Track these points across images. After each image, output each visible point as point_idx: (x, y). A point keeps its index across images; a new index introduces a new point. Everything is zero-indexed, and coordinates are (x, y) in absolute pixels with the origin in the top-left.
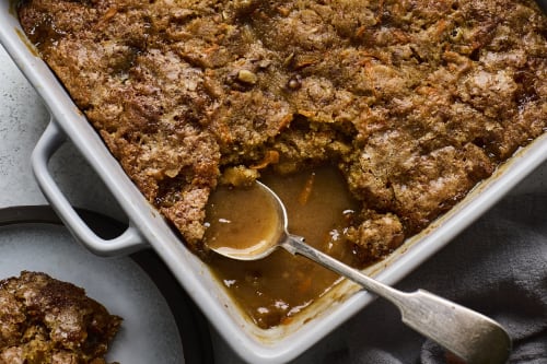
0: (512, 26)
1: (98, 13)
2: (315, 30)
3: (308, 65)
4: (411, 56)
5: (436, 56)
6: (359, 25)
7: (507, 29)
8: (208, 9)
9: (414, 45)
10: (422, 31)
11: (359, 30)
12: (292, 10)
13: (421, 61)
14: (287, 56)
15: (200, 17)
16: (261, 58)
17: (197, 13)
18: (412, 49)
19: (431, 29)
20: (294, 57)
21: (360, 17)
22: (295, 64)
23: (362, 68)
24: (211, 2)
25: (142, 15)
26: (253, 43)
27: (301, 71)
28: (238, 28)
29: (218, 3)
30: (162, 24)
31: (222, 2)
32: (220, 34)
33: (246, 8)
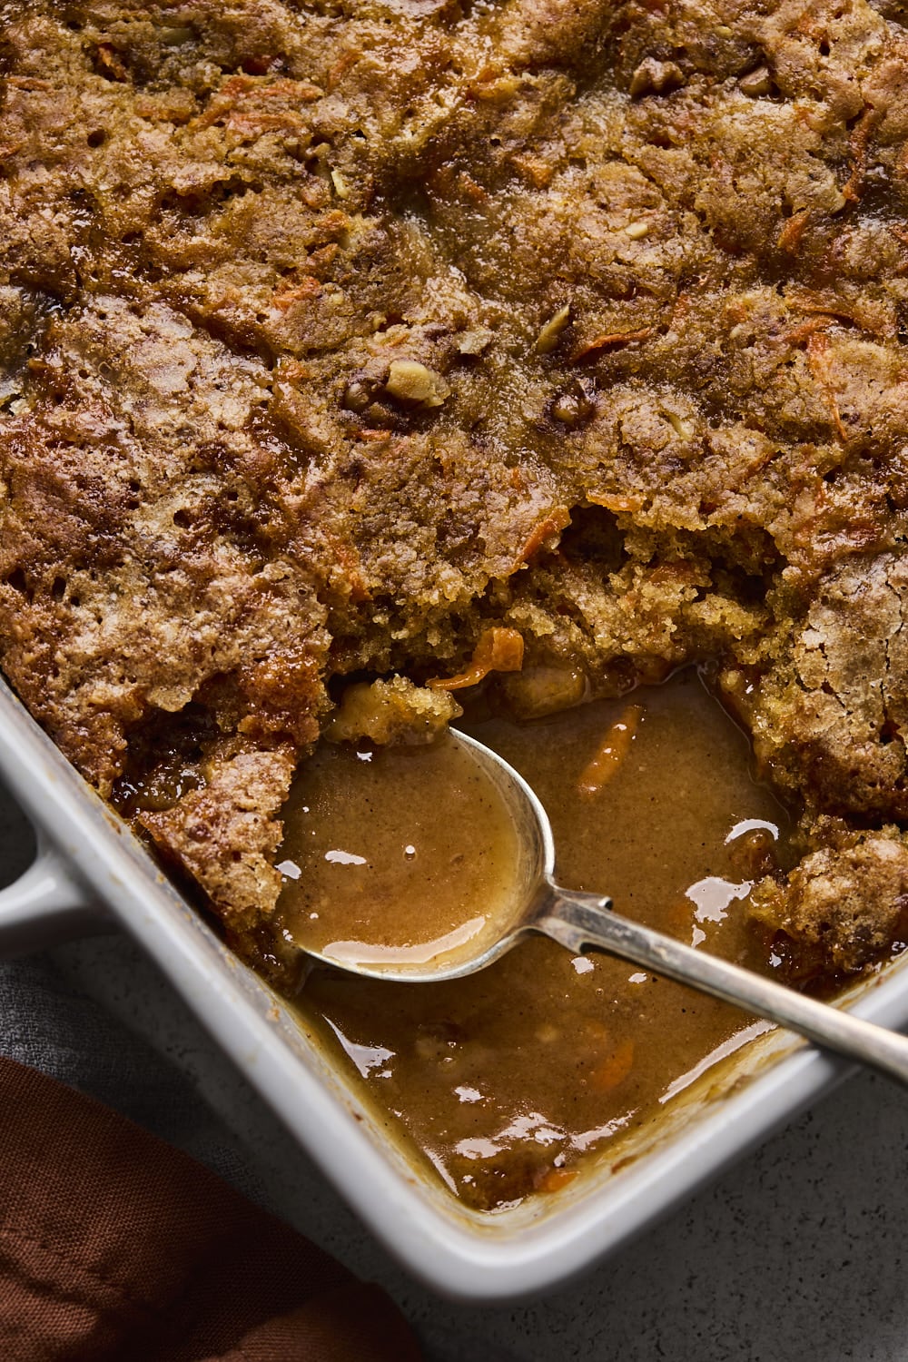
2: (639, 228)
3: (618, 345)
6: (787, 211)
8: (286, 164)
11: (785, 229)
12: (560, 167)
14: (546, 316)
15: (258, 189)
16: (461, 325)
17: (246, 176)
20: (570, 317)
21: (791, 185)
22: (574, 341)
23: (798, 352)
24: (292, 141)
25: (66, 185)
26: (434, 276)
27: (593, 363)
28: (383, 226)
29: (315, 142)
30: (132, 215)
31: (329, 141)
32: (323, 246)
33: (410, 160)
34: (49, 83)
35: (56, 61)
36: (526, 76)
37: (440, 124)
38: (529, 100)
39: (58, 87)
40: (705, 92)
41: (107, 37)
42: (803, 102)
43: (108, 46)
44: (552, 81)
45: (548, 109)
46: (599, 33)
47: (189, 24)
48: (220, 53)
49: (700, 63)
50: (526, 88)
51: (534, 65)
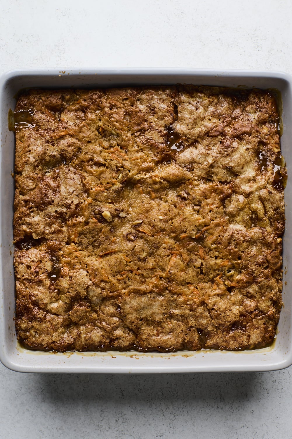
0: (260, 288)
1: (57, 128)
2: (161, 218)
3: (145, 233)
4: (199, 268)
5: (211, 276)
6: (185, 232)
7: (256, 288)
8: (114, 167)
9: (204, 263)
10: (214, 259)
11: (183, 235)
12: (157, 198)
13: (202, 273)
14: (138, 220)
15: (107, 168)
16: (122, 211)
17: (107, 165)
18: (202, 264)
19: (219, 261)
20: (141, 223)
21: (189, 229)
22: (139, 227)
23: (170, 255)
24: (118, 165)
25: (79, 146)
26: (125, 200)
27: (139, 233)
28: (121, 187)
29: (122, 167)
30: (85, 158)
31: (124, 168)
32: (110, 184)
33: (135, 180)
34: (89, 128)
35: (92, 125)
36: (162, 181)
37: (143, 178)
38: (160, 184)
39: (90, 129)
40: (188, 204)
41: (103, 127)
42: (200, 217)
43: (102, 128)
44: (166, 184)
45: (162, 188)
46: (179, 182)
47: (118, 134)
48: (119, 142)
49: (191, 199)
50: (160, 182)
51: (164, 180)
